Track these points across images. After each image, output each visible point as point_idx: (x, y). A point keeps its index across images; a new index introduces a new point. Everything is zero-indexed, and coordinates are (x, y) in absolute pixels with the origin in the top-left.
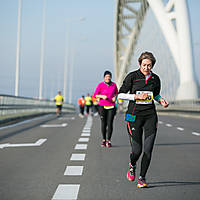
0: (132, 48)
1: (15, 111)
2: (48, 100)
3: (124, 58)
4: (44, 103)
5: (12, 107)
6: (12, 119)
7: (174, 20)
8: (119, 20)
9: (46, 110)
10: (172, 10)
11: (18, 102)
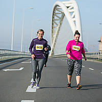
0: (58, 32)
1: (11, 56)
2: (24, 52)
3: (55, 36)
4: (23, 53)
5: (10, 55)
6: (10, 60)
7: (75, 21)
8: (53, 21)
9: (24, 56)
10: (74, 17)
11: (12, 53)
